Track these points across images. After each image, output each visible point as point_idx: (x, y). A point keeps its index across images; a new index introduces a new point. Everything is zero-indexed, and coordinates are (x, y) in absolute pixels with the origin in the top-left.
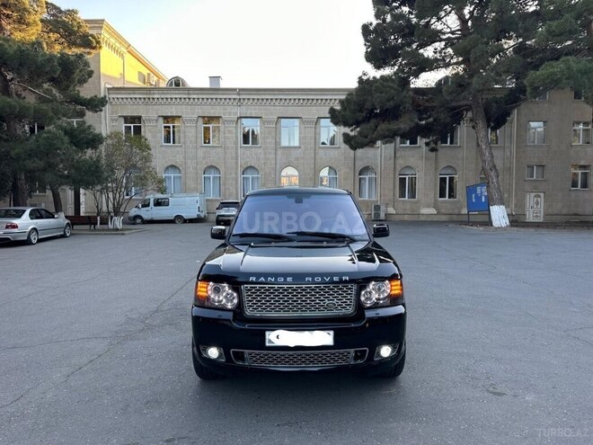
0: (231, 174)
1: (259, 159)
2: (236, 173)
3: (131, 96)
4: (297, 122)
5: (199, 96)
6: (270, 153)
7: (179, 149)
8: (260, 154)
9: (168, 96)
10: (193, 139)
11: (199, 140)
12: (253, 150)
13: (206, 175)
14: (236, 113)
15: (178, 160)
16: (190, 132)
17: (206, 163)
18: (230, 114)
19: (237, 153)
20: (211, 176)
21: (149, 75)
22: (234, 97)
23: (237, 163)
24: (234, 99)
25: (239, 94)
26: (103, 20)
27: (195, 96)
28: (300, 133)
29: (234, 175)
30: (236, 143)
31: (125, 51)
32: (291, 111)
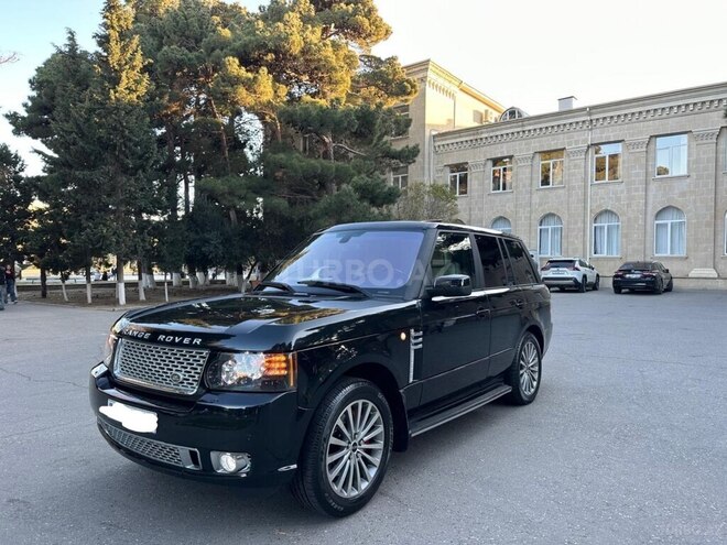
0: (576, 223)
1: (618, 199)
2: (584, 222)
3: (458, 140)
4: (685, 137)
5: (536, 126)
6: (637, 190)
7: (509, 196)
8: (622, 192)
9: (498, 133)
10: (528, 182)
11: (534, 182)
12: (611, 187)
13: (543, 227)
14: (585, 141)
15: (508, 210)
16: (523, 174)
17: (542, 211)
18: (577, 142)
19: (585, 194)
20: (550, 227)
21: (486, 111)
22: (583, 119)
23: (585, 208)
24: (584, 122)
25: (590, 114)
26: (428, 61)
27: (531, 128)
28: (689, 155)
29: (580, 225)
30: (585, 180)
31: (457, 90)
32: (672, 124)
